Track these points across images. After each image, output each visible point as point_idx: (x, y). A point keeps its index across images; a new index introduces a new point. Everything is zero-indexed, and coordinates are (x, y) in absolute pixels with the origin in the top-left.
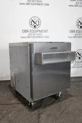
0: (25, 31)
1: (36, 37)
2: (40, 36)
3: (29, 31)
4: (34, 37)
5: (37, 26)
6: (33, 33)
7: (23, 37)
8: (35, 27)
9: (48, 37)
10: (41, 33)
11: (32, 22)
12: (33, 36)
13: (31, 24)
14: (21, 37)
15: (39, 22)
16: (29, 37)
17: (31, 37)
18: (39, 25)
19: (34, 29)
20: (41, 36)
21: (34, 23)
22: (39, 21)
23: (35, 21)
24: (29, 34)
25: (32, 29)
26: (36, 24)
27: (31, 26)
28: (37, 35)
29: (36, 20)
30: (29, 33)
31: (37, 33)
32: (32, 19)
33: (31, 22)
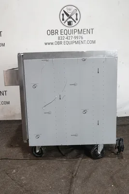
0: (52, 32)
1: (72, 43)
2: (78, 40)
3: (59, 33)
4: (68, 43)
5: (73, 22)
6: (66, 36)
7: (49, 44)
8: (70, 23)
9: (94, 42)
10: (81, 35)
11: (65, 15)
12: (66, 40)
13: (63, 20)
14: (46, 44)
15: (77, 14)
16: (59, 43)
17: (63, 43)
18: (77, 19)
19: (67, 29)
20: (81, 39)
21: (69, 18)
22: (78, 12)
23: (70, 14)
24: (59, 38)
25: (64, 28)
26: (72, 18)
27: (63, 22)
28: (73, 39)
29: (72, 11)
30: (60, 35)
31: (73, 35)
32: (65, 9)
33: (63, 15)
